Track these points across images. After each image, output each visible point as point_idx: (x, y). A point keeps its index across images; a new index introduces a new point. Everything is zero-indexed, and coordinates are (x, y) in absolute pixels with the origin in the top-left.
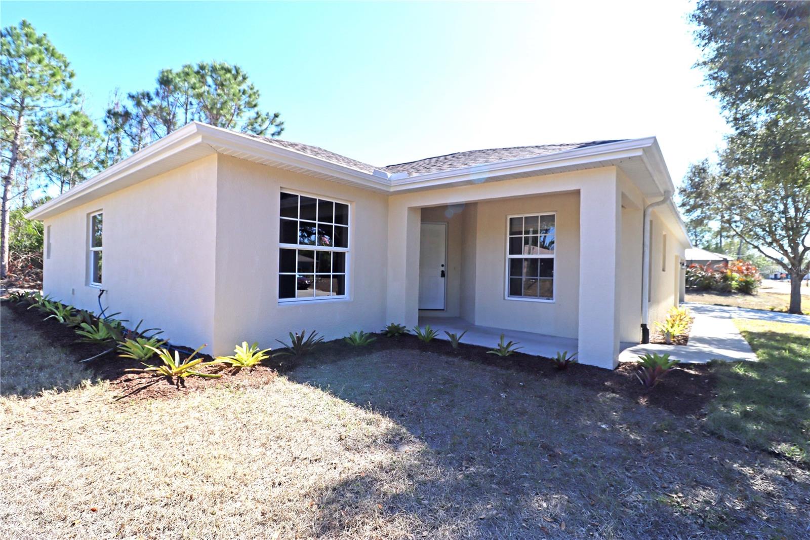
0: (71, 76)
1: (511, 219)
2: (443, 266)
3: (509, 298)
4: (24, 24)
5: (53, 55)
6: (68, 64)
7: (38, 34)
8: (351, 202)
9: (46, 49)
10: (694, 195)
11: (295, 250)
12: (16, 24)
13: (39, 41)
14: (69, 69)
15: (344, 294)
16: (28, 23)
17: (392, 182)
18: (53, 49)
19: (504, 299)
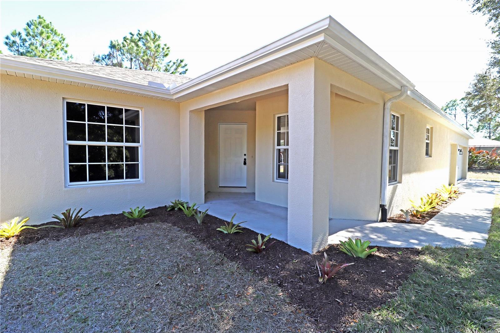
0: (67, 46)
1: (279, 118)
2: (245, 155)
3: (277, 181)
4: (39, 17)
5: (55, 34)
6: (65, 38)
7: (47, 22)
8: (141, 108)
9: (52, 30)
10: (478, 97)
11: (86, 146)
12: (35, 18)
13: (47, 27)
14: (65, 42)
15: (138, 178)
16: (42, 17)
17: (171, 91)
18: (55, 30)
19: (273, 181)
